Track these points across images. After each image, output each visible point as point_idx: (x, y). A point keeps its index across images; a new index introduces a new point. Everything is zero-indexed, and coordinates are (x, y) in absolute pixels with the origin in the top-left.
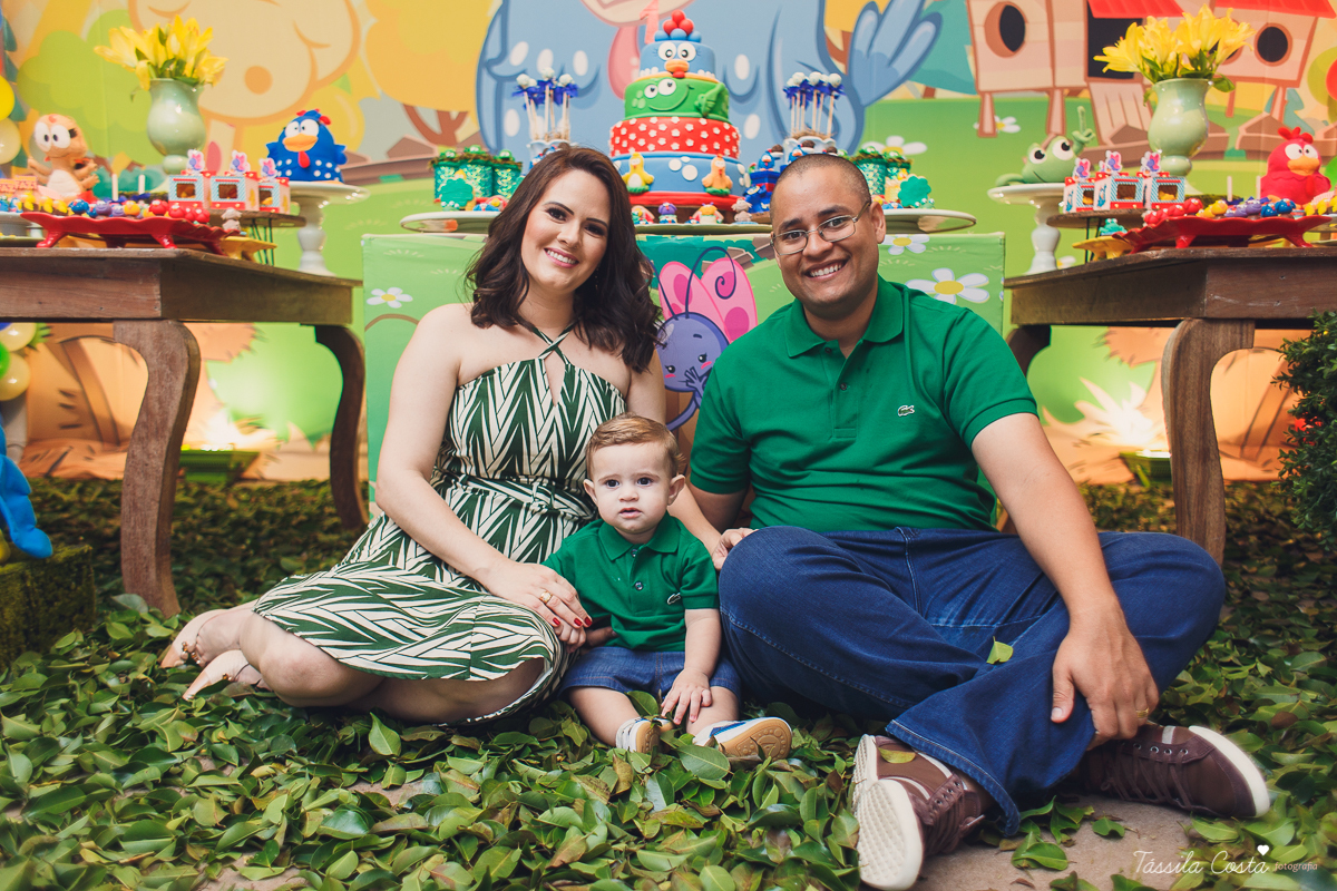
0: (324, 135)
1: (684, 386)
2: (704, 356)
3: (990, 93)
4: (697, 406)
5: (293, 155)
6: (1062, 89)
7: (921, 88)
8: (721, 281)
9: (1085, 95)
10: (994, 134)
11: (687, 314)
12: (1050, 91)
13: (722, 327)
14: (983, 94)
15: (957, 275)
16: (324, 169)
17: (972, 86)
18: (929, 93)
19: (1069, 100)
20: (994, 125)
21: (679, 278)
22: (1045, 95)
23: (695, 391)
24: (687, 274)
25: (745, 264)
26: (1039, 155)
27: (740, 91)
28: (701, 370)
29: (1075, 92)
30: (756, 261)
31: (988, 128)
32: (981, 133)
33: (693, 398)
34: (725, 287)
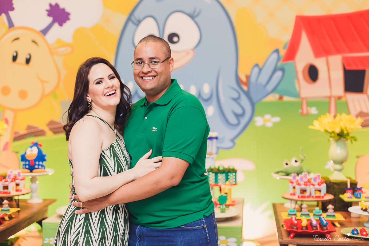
0: (40, 152)
3: (306, 98)
5: (29, 161)
6: (334, 97)
7: (277, 96)
9: (343, 99)
10: (308, 114)
12: (330, 98)
14: (303, 99)
15: (227, 238)
16: (39, 165)
17: (298, 95)
18: (281, 98)
19: (338, 101)
20: (307, 111)
22: (327, 100)
26: (287, 164)
27: (206, 97)
29: (340, 98)
31: (305, 112)
32: (302, 113)
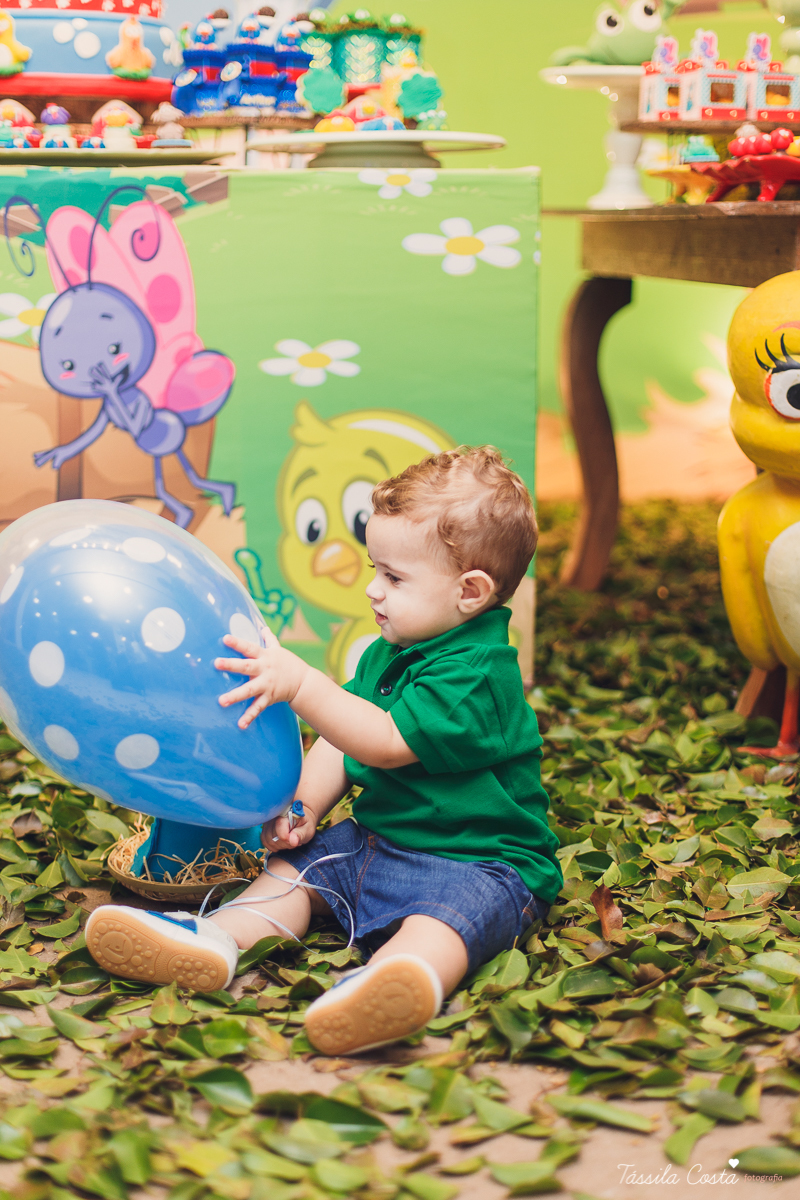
1: (88, 390)
2: (118, 347)
4: (109, 420)
8: (138, 236)
11: (90, 285)
13: (142, 302)
15: (477, 228)
21: (77, 232)
23: (105, 397)
24: (87, 222)
25: (174, 211)
26: (611, 22)
28: (114, 366)
30: (190, 204)
33: (103, 408)
34: (145, 245)
